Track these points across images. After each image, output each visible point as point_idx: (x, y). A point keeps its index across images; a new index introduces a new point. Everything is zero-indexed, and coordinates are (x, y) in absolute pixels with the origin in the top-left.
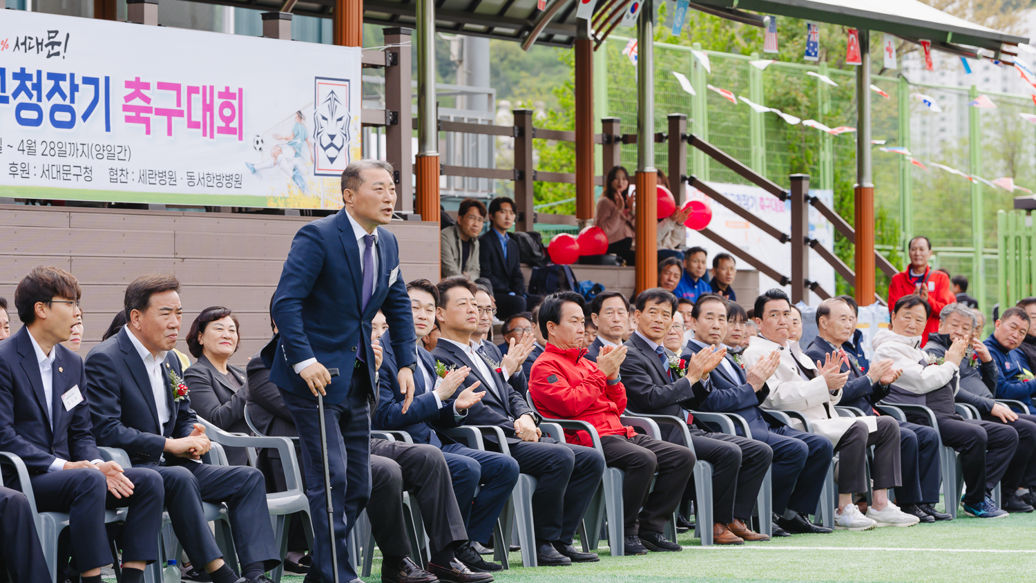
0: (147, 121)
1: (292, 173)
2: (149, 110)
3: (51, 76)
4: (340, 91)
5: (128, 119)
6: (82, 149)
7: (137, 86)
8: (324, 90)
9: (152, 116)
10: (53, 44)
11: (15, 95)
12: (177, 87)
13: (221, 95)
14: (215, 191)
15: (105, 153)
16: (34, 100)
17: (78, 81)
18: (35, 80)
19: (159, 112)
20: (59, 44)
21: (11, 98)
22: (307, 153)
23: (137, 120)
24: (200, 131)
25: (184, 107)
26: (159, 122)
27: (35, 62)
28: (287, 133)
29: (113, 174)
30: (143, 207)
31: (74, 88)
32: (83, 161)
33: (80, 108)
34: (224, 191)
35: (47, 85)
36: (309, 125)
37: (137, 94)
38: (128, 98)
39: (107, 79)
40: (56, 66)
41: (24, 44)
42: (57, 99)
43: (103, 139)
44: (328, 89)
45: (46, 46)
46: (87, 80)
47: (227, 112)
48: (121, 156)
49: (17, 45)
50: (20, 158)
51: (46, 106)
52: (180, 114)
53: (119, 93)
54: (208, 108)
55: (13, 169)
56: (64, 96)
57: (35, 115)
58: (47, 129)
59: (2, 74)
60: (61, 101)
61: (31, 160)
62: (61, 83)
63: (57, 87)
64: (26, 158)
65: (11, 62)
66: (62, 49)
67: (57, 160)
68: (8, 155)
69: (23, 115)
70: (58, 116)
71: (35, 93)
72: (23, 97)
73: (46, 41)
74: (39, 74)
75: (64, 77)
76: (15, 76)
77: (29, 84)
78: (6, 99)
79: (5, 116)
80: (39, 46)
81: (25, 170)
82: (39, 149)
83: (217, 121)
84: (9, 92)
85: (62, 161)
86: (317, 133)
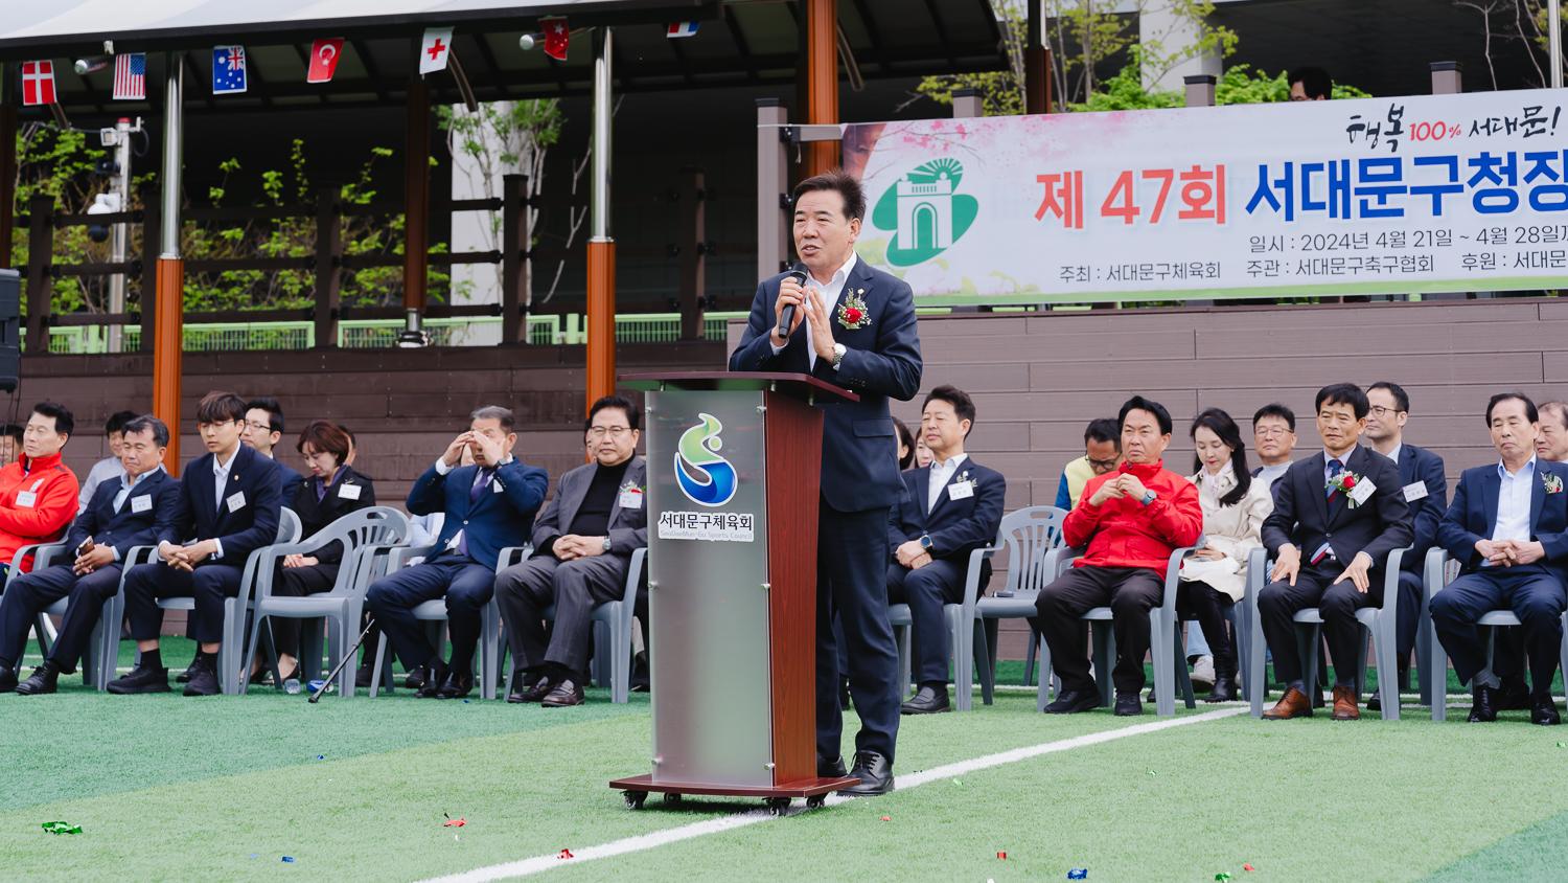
3: (1529, 157)
10: (1533, 119)
11: (1473, 182)
16: (1504, 185)
18: (1505, 163)
20: (1544, 120)
21: (1467, 187)
27: (1520, 144)
35: (1524, 167)
40: (1538, 144)
41: (1487, 126)
42: (1542, 180)
45: (1522, 125)
49: (1475, 128)
50: (1479, 249)
55: (1469, 261)
56: (1554, 176)
57: (1505, 201)
58: (1525, 213)
59: (1452, 161)
60: (1549, 182)
61: (1499, 250)
62: (1550, 163)
63: (1542, 168)
64: (1489, 248)
65: (1466, 148)
66: (1548, 125)
67: (1541, 246)
68: (1459, 248)
69: (1486, 201)
70: (1543, 198)
71: (1505, 178)
72: (1486, 184)
73: (1522, 119)
74: (1512, 156)
75: (1554, 155)
76: (1472, 162)
77: (1495, 169)
78: (1460, 189)
79: (1458, 206)
80: (1510, 125)
81: (1489, 261)
82: (1512, 236)
84: (1463, 180)
85: (1549, 246)
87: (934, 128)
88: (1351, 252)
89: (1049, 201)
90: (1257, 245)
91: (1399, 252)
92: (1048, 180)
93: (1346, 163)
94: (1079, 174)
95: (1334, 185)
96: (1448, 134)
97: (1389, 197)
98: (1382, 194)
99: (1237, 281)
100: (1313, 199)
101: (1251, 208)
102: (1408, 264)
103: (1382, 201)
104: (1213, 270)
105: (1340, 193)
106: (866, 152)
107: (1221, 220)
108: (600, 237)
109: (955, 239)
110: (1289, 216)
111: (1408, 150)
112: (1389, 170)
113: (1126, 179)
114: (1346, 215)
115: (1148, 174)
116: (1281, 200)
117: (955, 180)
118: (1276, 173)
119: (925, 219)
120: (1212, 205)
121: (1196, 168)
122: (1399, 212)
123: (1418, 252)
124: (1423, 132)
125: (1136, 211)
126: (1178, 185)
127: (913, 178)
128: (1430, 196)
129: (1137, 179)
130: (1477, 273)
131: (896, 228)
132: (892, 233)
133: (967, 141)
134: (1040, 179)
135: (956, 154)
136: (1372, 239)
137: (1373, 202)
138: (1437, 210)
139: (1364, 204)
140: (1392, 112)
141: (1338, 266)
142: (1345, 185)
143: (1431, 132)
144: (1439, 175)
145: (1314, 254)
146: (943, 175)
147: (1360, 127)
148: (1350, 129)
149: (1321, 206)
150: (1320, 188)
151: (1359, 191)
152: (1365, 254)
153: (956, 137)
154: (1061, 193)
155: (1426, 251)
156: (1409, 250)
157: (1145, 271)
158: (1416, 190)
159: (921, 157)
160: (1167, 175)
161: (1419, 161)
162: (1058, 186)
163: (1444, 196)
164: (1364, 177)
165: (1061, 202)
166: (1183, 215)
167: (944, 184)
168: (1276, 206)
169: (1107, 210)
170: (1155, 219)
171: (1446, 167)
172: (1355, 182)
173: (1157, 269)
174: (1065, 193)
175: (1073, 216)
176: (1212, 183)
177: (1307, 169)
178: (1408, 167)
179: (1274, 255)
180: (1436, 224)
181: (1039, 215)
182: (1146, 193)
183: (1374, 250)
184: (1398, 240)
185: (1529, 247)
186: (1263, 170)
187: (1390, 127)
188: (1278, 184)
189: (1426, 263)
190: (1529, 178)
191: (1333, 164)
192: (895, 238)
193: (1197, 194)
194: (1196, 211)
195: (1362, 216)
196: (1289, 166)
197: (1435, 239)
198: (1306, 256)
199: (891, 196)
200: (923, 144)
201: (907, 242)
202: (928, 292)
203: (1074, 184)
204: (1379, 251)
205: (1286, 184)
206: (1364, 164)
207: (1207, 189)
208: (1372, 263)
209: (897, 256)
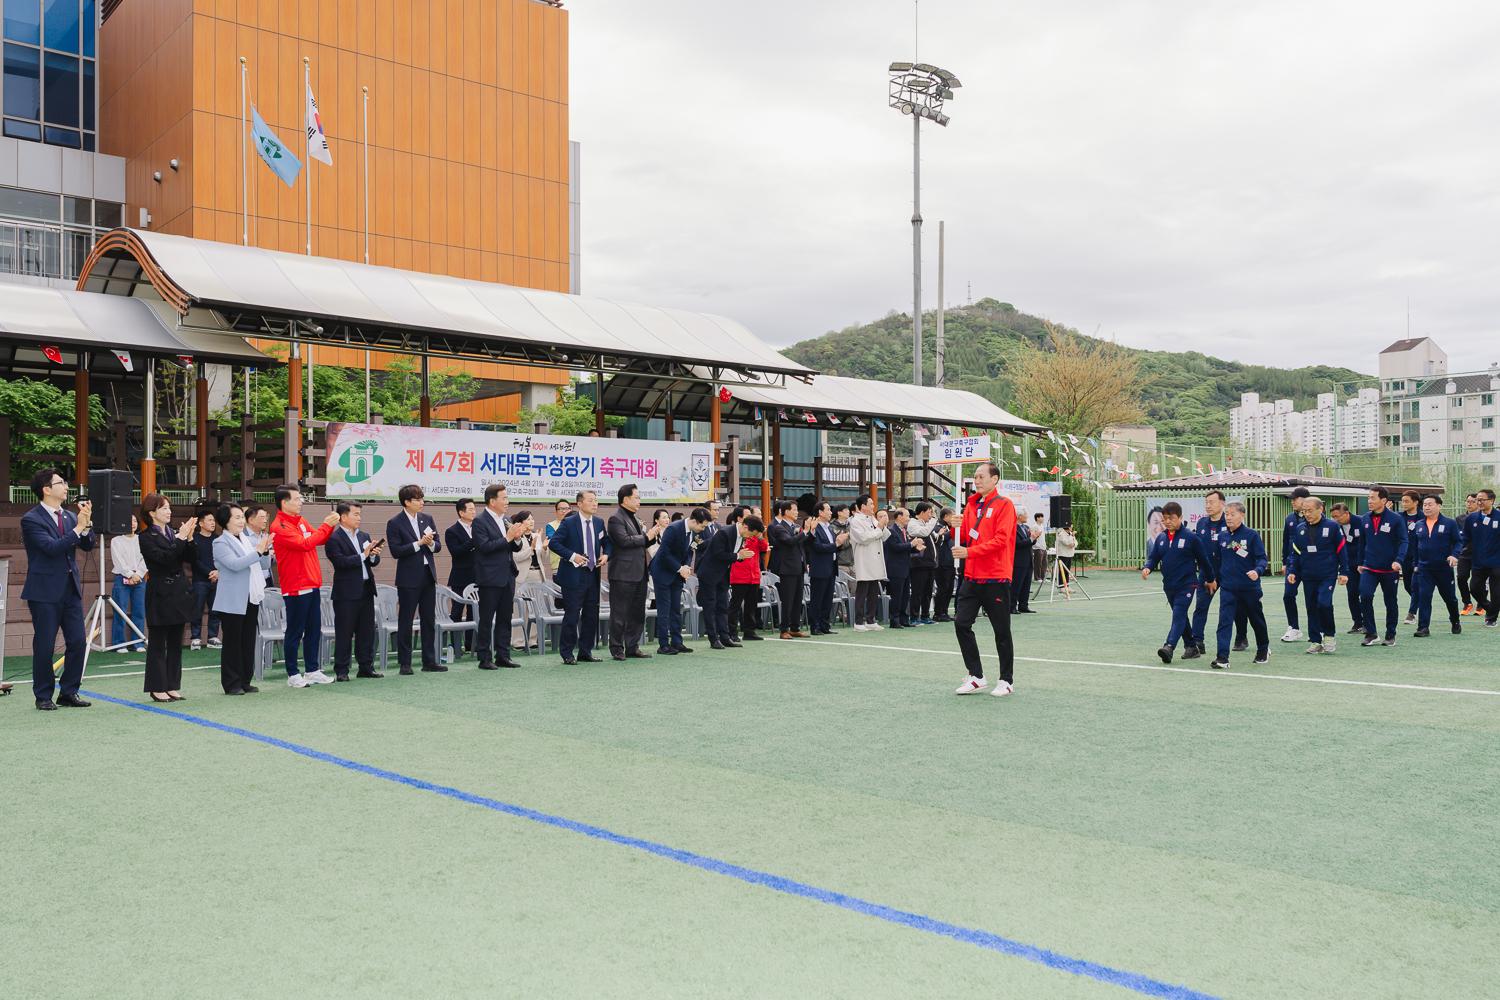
0: (612, 473)
1: (681, 490)
2: (613, 469)
3: (567, 458)
4: (705, 460)
5: (601, 473)
7: (607, 461)
8: (696, 459)
9: (614, 471)
10: (568, 447)
11: (550, 465)
12: (626, 461)
13: (647, 463)
16: (559, 467)
17: (579, 459)
18: (559, 460)
19: (619, 470)
20: (570, 446)
21: (548, 467)
22: (688, 483)
23: (607, 473)
25: (629, 467)
26: (617, 474)
27: (563, 454)
28: (678, 475)
31: (577, 462)
33: (580, 469)
35: (565, 461)
36: (689, 472)
37: (607, 464)
38: (603, 465)
39: (593, 458)
40: (569, 454)
41: (555, 447)
42: (569, 466)
43: (592, 480)
44: (699, 459)
45: (565, 447)
46: (583, 459)
47: (650, 469)
48: (600, 486)
49: (551, 447)
50: (551, 488)
51: (564, 469)
52: (628, 470)
53: (598, 464)
54: (640, 467)
55: (549, 492)
56: (573, 465)
57: (559, 472)
58: (565, 477)
59: (544, 457)
60: (571, 467)
62: (571, 461)
63: (569, 462)
64: (555, 488)
65: (549, 454)
66: (572, 448)
67: (568, 488)
68: (546, 487)
69: (553, 472)
70: (569, 473)
71: (559, 465)
74: (561, 458)
75: (574, 459)
76: (550, 459)
77: (557, 462)
78: (546, 467)
79: (546, 473)
80: (561, 447)
81: (555, 493)
82: (560, 484)
83: (645, 472)
84: (547, 464)
85: (571, 489)
86: (693, 475)
87: (367, 428)
89: (411, 461)
91: (528, 488)
92: (411, 452)
93: (513, 456)
94: (422, 451)
95: (509, 463)
96: (543, 448)
97: (526, 468)
98: (523, 467)
100: (502, 467)
101: (482, 469)
103: (523, 470)
105: (510, 466)
106: (336, 434)
107: (472, 472)
109: (374, 473)
110: (494, 473)
111: (532, 452)
112: (526, 459)
113: (439, 454)
114: (512, 474)
115: (447, 453)
116: (492, 467)
117: (375, 449)
118: (490, 457)
119: (361, 464)
121: (464, 453)
122: (528, 474)
123: (533, 488)
124: (536, 447)
125: (443, 467)
126: (458, 458)
127: (356, 446)
128: (538, 469)
129: (444, 455)
130: (550, 496)
131: (349, 466)
132: (347, 469)
133: (380, 434)
134: (408, 452)
135: (375, 439)
136: (520, 482)
137: (521, 471)
138: (540, 474)
139: (517, 470)
140: (527, 439)
142: (512, 463)
144: (540, 462)
146: (370, 447)
147: (518, 443)
148: (514, 444)
149: (504, 470)
150: (504, 463)
151: (517, 466)
152: (518, 488)
153: (375, 432)
154: (415, 458)
155: (535, 488)
157: (446, 490)
158: (534, 467)
159: (358, 439)
160: (454, 454)
161: (535, 457)
162: (415, 455)
163: (542, 470)
164: (518, 461)
165: (416, 461)
166: (459, 470)
167: (370, 450)
168: (490, 469)
169: (432, 466)
170: (449, 471)
171: (542, 460)
172: (515, 462)
173: (449, 489)
174: (417, 458)
175: (420, 468)
176: (469, 459)
177: (500, 456)
178: (531, 457)
180: (538, 478)
181: (407, 466)
182: (446, 460)
183: (520, 486)
184: (527, 483)
185: (565, 488)
186: (486, 455)
187: (527, 444)
188: (491, 461)
189: (535, 492)
190: (566, 466)
191: (509, 455)
192: (349, 471)
193: (464, 462)
194: (463, 469)
195: (517, 474)
196: (495, 455)
197: (538, 484)
199: (347, 454)
200: (362, 433)
201: (353, 473)
202: (362, 494)
203: (420, 455)
204: (522, 487)
205: (493, 461)
206: (518, 456)
207: (468, 461)
208: (520, 492)
209: (349, 478)
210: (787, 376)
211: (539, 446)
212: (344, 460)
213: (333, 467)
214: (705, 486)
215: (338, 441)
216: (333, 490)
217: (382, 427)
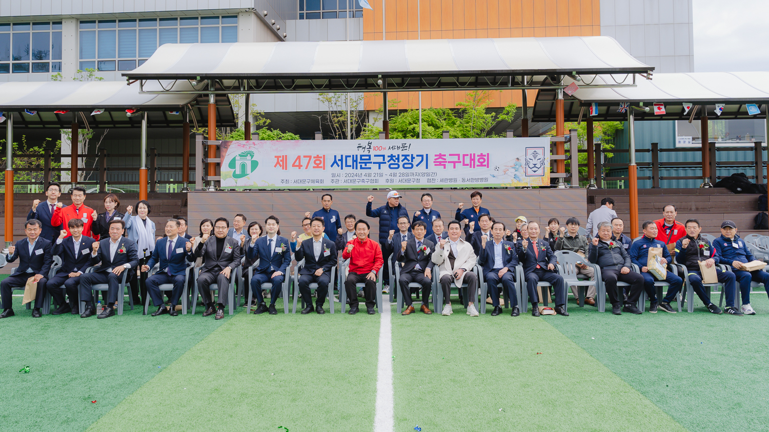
0: (444, 165)
1: (514, 176)
2: (446, 162)
3: (403, 155)
4: (540, 151)
5: (435, 165)
6: (418, 174)
7: (440, 156)
8: (530, 151)
9: (447, 164)
10: (404, 147)
11: (388, 161)
12: (458, 155)
13: (478, 156)
14: (475, 183)
15: (426, 175)
16: (396, 162)
17: (414, 156)
18: (397, 157)
19: (449, 162)
20: (406, 147)
21: (387, 162)
22: (522, 171)
23: (440, 165)
24: (469, 166)
25: (461, 159)
26: (450, 166)
27: (400, 152)
28: (512, 165)
29: (429, 181)
30: (442, 189)
31: (413, 158)
32: (416, 177)
33: (415, 163)
34: (479, 183)
35: (401, 158)
36: (523, 162)
37: (440, 158)
38: (435, 159)
39: (427, 155)
40: (405, 153)
41: (392, 148)
42: (406, 161)
43: (425, 171)
44: (532, 151)
45: (401, 148)
46: (417, 156)
47: (482, 160)
48: (433, 175)
49: (389, 148)
50: (390, 178)
52: (460, 162)
54: (472, 160)
55: (387, 181)
56: (409, 161)
57: (397, 166)
58: (401, 170)
59: (384, 156)
60: (407, 162)
61: (395, 178)
62: (407, 157)
63: (406, 158)
64: (392, 178)
65: (387, 153)
66: (408, 148)
67: (405, 178)
68: (385, 177)
69: (392, 166)
70: (406, 166)
71: (397, 160)
72: (392, 162)
73: (401, 146)
74: (398, 155)
75: (409, 155)
76: (389, 156)
77: (394, 158)
78: (385, 163)
79: (385, 167)
80: (398, 148)
81: (392, 181)
82: (398, 175)
83: (477, 163)
84: (386, 161)
85: (407, 178)
86: (527, 163)
87: (246, 143)
88: (358, 178)
89: (278, 163)
90: (333, 175)
91: (370, 178)
92: (278, 157)
93: (357, 156)
94: (286, 156)
95: (353, 161)
96: (383, 149)
97: (367, 164)
98: (366, 164)
99: (328, 184)
100: (348, 164)
101: (332, 166)
102: (372, 181)
103: (366, 165)
104: (322, 181)
105: (355, 163)
106: (227, 148)
107: (324, 169)
108: (143, 168)
109: (252, 172)
110: (342, 169)
111: (372, 153)
112: (368, 158)
113: (299, 157)
114: (357, 168)
115: (305, 157)
116: (340, 164)
117: (252, 157)
118: (339, 157)
119: (243, 166)
120: (322, 165)
121: (318, 155)
122: (370, 168)
123: (375, 178)
124: (377, 148)
125: (302, 166)
126: (313, 160)
127: (240, 155)
128: (378, 165)
129: (302, 158)
130: (389, 183)
131: (235, 168)
133: (255, 147)
134: (275, 157)
135: (252, 150)
136: (363, 175)
137: (363, 165)
138: (380, 168)
139: (361, 166)
140: (369, 143)
141: (354, 181)
142: (356, 161)
143: (378, 149)
144: (380, 159)
145: (348, 178)
146: (249, 155)
147: (361, 147)
148: (358, 147)
149: (350, 166)
150: (350, 162)
151: (360, 163)
153: (253, 145)
154: (281, 161)
155: (377, 178)
156: (372, 178)
157: (304, 181)
158: (374, 163)
159: (243, 150)
160: (310, 157)
161: (375, 156)
162: (280, 159)
163: (381, 165)
164: (361, 159)
165: (281, 163)
166: (314, 167)
167: (249, 157)
168: (338, 166)
169: (294, 165)
170: (306, 168)
171: (382, 157)
172: (359, 160)
173: (307, 181)
175: (285, 167)
176: (322, 159)
177: (347, 157)
178: (372, 157)
179: (338, 178)
180: (379, 171)
181: (275, 166)
182: (304, 162)
183: (363, 177)
184: (370, 175)
185: (402, 178)
186: (335, 156)
187: (368, 147)
188: (339, 160)
189: (376, 181)
190: (402, 161)
191: (353, 156)
192: (235, 170)
193: (318, 162)
194: (317, 166)
195: (361, 169)
196: (342, 156)
197: (379, 175)
198: (346, 178)
199: (234, 160)
200: (243, 147)
201: (238, 172)
202: (244, 185)
203: (285, 158)
204: (365, 178)
205: (341, 160)
206: (361, 156)
207: (320, 161)
208: (363, 181)
209: (235, 176)
210: (637, 75)
211: (379, 148)
212: (232, 165)
213: (224, 169)
214: (540, 172)
215: (228, 153)
216: (224, 184)
217: (256, 142)
